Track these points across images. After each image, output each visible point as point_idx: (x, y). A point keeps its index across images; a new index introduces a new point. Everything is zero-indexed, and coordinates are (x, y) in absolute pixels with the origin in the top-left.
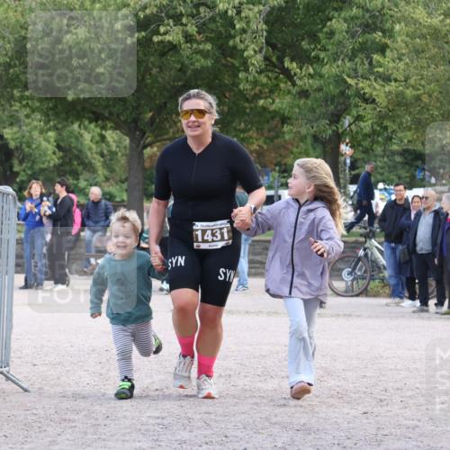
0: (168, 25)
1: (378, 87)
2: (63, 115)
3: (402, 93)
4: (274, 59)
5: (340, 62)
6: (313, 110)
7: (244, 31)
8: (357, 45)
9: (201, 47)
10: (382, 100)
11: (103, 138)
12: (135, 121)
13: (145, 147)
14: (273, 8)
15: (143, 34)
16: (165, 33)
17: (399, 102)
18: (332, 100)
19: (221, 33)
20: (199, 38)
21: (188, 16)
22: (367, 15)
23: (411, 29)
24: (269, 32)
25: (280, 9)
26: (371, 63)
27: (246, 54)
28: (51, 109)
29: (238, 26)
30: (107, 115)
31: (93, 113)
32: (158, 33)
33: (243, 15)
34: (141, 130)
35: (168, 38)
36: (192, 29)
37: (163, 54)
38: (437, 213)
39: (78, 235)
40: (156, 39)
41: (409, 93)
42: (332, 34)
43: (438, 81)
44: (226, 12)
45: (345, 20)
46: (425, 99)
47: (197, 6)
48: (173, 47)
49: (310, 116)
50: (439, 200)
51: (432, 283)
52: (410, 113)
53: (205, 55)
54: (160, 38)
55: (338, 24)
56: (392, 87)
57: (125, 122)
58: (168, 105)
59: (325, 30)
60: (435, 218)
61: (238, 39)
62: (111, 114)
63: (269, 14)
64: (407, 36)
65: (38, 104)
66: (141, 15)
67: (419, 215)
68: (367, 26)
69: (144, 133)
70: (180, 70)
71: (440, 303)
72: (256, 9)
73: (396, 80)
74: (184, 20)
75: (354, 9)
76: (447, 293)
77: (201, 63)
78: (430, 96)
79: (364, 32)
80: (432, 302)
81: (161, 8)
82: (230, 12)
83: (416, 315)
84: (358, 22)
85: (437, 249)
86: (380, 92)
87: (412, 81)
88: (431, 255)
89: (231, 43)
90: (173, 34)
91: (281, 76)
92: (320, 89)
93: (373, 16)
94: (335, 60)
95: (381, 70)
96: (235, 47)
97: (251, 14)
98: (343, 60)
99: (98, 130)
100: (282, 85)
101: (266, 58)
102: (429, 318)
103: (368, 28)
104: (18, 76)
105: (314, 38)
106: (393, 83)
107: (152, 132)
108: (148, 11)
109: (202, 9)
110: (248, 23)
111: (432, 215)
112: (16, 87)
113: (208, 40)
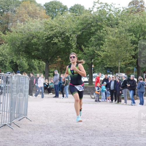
0: (55, 38)
1: (102, 53)
2: (31, 58)
3: (107, 54)
4: (78, 46)
5: (93, 47)
6: (87, 58)
7: (72, 40)
8: (97, 44)
9: (62, 43)
10: (102, 56)
11: (40, 63)
12: (47, 59)
13: (49, 65)
14: (78, 35)
15: (49, 40)
16: (54, 40)
17: (106, 56)
18: (91, 55)
19: (66, 40)
20: (61, 41)
21: (59, 36)
22: (99, 37)
23: (109, 40)
24: (77, 40)
25: (80, 35)
26: (100, 47)
27: (72, 45)
28: (28, 57)
29: (70, 39)
30: (41, 58)
31: (38, 57)
32: (52, 40)
33: (71, 36)
34: (48, 61)
35: (55, 41)
36: (60, 39)
37: (53, 45)
38: (115, 81)
39: (34, 85)
40: (52, 42)
41: (108, 54)
42: (91, 41)
43: (115, 51)
44: (68, 36)
45: (94, 38)
46: (112, 55)
47: (61, 34)
48: (56, 43)
49: (86, 59)
50: (115, 78)
51: (114, 96)
52: (109, 59)
53: (63, 45)
54: (53, 41)
55: (93, 39)
56: (105, 53)
57: (45, 59)
58: (54, 56)
59: (90, 40)
60: (115, 82)
61: (70, 42)
62: (42, 58)
63: (77, 36)
64: (108, 42)
65: (25, 55)
66: (49, 36)
67: (111, 81)
68: (99, 39)
69: (49, 62)
70: (57, 48)
71: (115, 101)
72: (74, 35)
73: (105, 51)
74: (58, 37)
75: (96, 36)
76: (117, 99)
77: (62, 46)
78: (113, 55)
79: (98, 41)
80: (114, 100)
81: (53, 35)
82: (69, 36)
83: (110, 103)
84: (97, 38)
85: (115, 89)
86: (102, 54)
87: (109, 52)
88: (114, 90)
89: (69, 42)
90: (56, 40)
91: (79, 50)
92: (89, 53)
93: (100, 37)
94: (92, 47)
95: (102, 49)
96: (70, 43)
97: (73, 36)
98: (94, 47)
99: (39, 61)
100: (80, 52)
101: (76, 46)
102: (113, 104)
103: (99, 40)
104: (21, 49)
105: (87, 42)
106: (105, 52)
107: (51, 62)
108: (50, 35)
109: (62, 35)
110: (73, 38)
111: (114, 81)
112: (21, 52)
113: (63, 42)
